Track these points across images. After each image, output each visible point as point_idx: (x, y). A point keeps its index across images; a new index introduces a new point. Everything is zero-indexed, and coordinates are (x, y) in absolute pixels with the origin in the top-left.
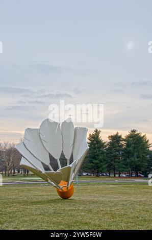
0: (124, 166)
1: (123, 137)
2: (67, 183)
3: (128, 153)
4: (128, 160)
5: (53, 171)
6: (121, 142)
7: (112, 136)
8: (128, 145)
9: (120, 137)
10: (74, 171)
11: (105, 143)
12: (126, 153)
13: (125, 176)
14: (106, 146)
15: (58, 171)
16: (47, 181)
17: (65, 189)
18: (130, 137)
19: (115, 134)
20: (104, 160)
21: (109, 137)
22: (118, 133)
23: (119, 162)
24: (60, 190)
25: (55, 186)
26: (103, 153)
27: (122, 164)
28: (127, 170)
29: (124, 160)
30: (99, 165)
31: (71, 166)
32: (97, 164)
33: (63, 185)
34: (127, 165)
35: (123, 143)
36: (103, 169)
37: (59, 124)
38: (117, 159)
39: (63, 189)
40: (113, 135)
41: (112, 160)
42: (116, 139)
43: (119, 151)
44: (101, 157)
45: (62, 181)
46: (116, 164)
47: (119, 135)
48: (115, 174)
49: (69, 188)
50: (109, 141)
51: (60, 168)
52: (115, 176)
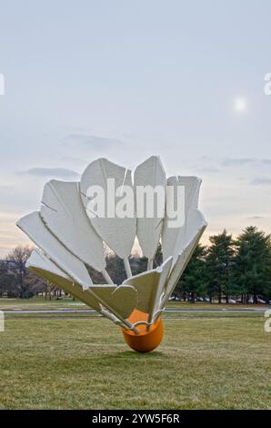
0: (236, 286)
1: (235, 238)
2: (147, 315)
3: (241, 264)
4: (243, 277)
5: (112, 285)
6: (230, 247)
7: (215, 238)
8: (242, 252)
9: (229, 238)
10: (166, 285)
11: (203, 248)
12: (239, 264)
13: (234, 302)
14: (205, 253)
15: (124, 284)
16: (99, 310)
17: (142, 331)
18: (245, 238)
19: (221, 233)
20: (203, 276)
21: (211, 238)
22: (225, 232)
23: (227, 280)
24: (131, 333)
25: (117, 323)
26: (202, 264)
27: (233, 283)
28: (241, 292)
29: (236, 276)
30: (195, 284)
31: (159, 269)
32: (191, 281)
33: (137, 320)
34: (240, 284)
35: (234, 248)
36: (201, 290)
37: (129, 172)
38: (224, 274)
39: (138, 329)
40: (217, 235)
41: (216, 276)
42: (222, 241)
43: (226, 261)
44: (197, 271)
45: (135, 311)
46: (223, 282)
47: (227, 235)
48: (220, 299)
49: (152, 328)
50: (211, 245)
51: (131, 277)
52: (220, 302)
